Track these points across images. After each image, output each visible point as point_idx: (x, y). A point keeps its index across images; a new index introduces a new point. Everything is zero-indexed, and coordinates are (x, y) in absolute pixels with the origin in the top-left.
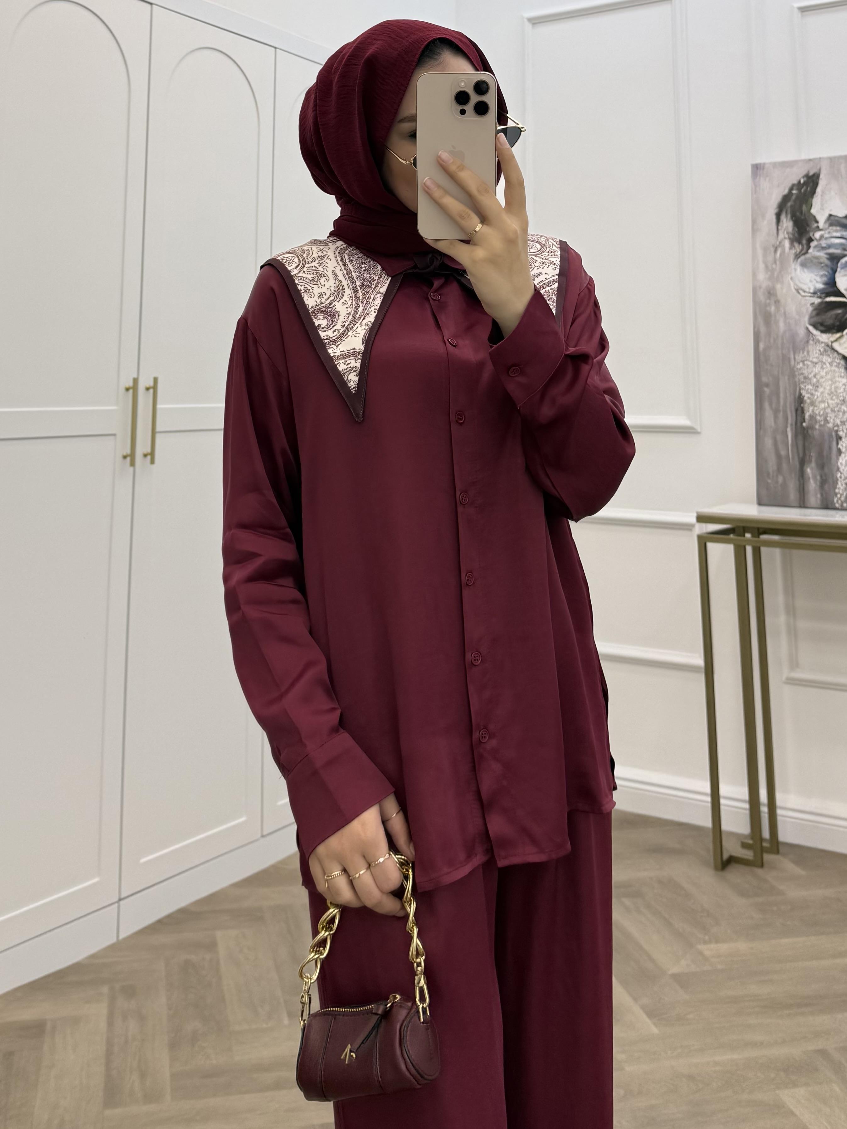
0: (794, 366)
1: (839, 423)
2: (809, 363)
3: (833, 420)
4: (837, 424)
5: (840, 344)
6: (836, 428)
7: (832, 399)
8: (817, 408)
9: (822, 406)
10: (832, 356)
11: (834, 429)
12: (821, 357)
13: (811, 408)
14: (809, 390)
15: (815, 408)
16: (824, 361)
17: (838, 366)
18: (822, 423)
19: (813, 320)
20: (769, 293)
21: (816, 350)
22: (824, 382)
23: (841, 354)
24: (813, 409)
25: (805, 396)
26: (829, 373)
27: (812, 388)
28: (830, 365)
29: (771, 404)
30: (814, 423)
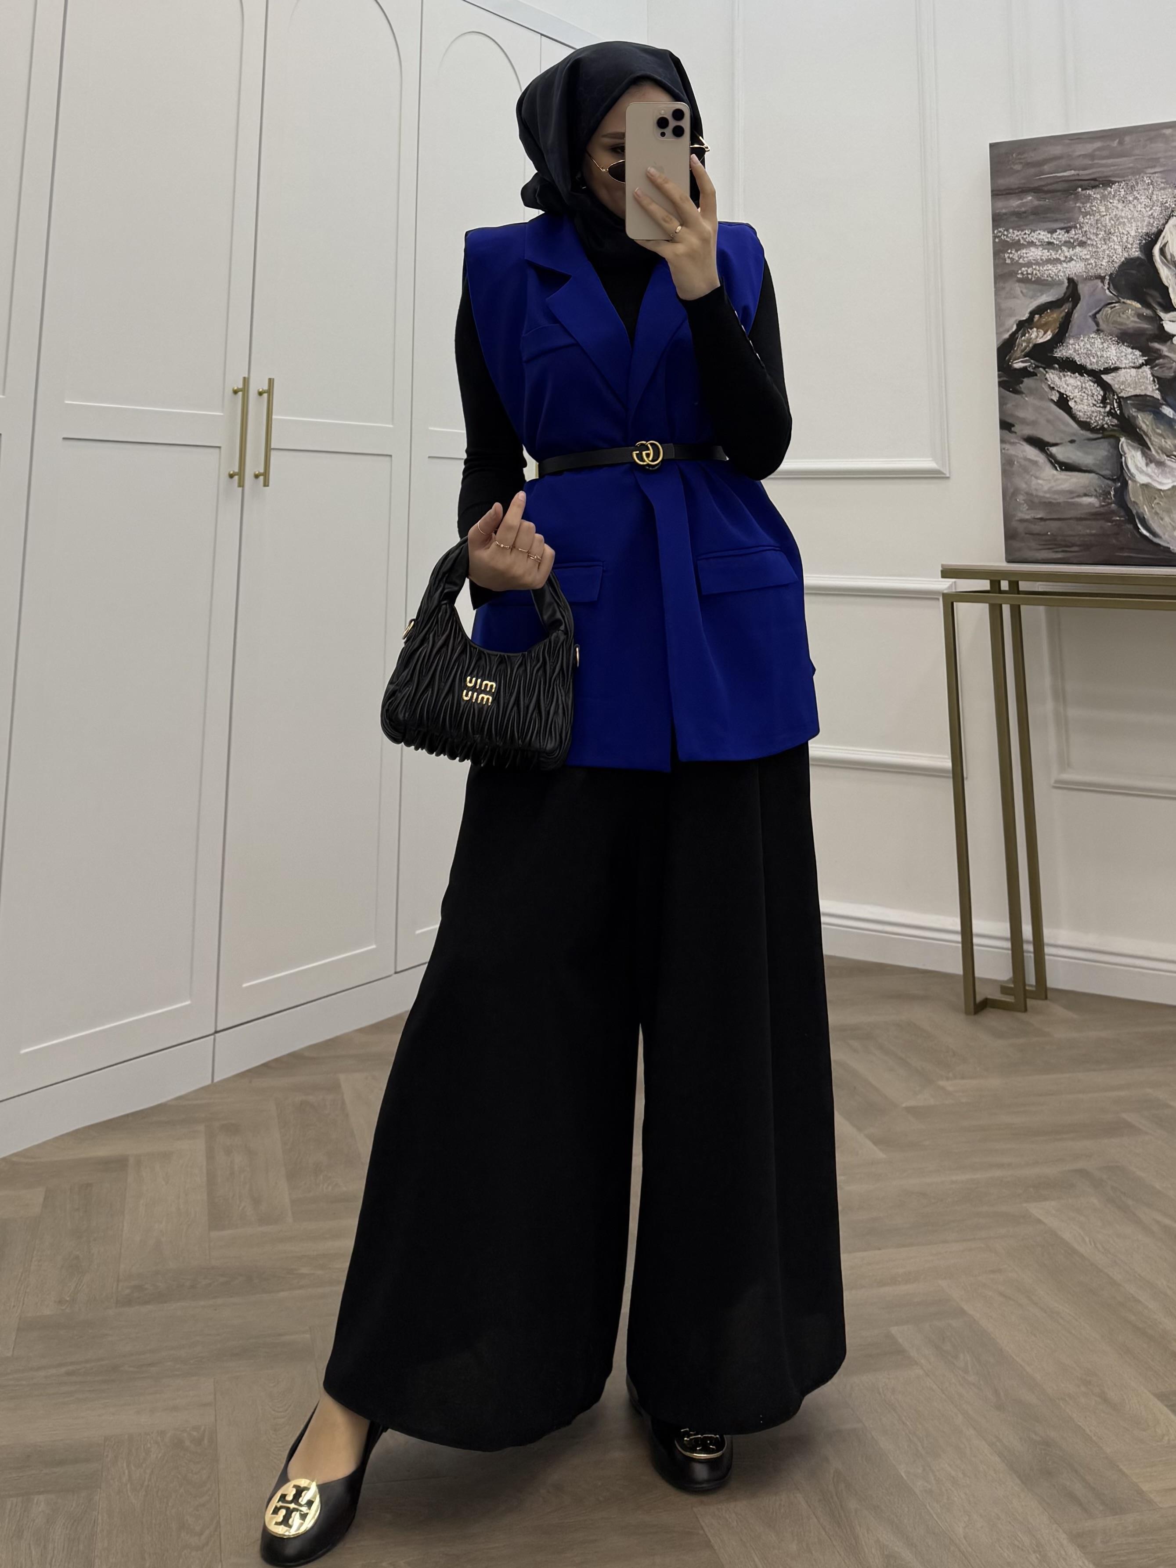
0: (1146, 174)
1: (1084, 230)
2: (1150, 191)
3: (1087, 223)
4: (1083, 228)
6: (1078, 225)
7: (1111, 219)
8: (1099, 204)
9: (1103, 209)
10: (1161, 218)
11: (1077, 224)
12: (1159, 204)
13: (1098, 196)
14: (1118, 193)
15: (1099, 202)
16: (1154, 208)
17: (1149, 225)
21: (1166, 198)
22: (1130, 209)
23: (1164, 228)
24: (1098, 199)
25: (1111, 188)
26: (1140, 214)
27: (1122, 196)
28: (1150, 216)
29: (1099, 149)
30: (1082, 200)
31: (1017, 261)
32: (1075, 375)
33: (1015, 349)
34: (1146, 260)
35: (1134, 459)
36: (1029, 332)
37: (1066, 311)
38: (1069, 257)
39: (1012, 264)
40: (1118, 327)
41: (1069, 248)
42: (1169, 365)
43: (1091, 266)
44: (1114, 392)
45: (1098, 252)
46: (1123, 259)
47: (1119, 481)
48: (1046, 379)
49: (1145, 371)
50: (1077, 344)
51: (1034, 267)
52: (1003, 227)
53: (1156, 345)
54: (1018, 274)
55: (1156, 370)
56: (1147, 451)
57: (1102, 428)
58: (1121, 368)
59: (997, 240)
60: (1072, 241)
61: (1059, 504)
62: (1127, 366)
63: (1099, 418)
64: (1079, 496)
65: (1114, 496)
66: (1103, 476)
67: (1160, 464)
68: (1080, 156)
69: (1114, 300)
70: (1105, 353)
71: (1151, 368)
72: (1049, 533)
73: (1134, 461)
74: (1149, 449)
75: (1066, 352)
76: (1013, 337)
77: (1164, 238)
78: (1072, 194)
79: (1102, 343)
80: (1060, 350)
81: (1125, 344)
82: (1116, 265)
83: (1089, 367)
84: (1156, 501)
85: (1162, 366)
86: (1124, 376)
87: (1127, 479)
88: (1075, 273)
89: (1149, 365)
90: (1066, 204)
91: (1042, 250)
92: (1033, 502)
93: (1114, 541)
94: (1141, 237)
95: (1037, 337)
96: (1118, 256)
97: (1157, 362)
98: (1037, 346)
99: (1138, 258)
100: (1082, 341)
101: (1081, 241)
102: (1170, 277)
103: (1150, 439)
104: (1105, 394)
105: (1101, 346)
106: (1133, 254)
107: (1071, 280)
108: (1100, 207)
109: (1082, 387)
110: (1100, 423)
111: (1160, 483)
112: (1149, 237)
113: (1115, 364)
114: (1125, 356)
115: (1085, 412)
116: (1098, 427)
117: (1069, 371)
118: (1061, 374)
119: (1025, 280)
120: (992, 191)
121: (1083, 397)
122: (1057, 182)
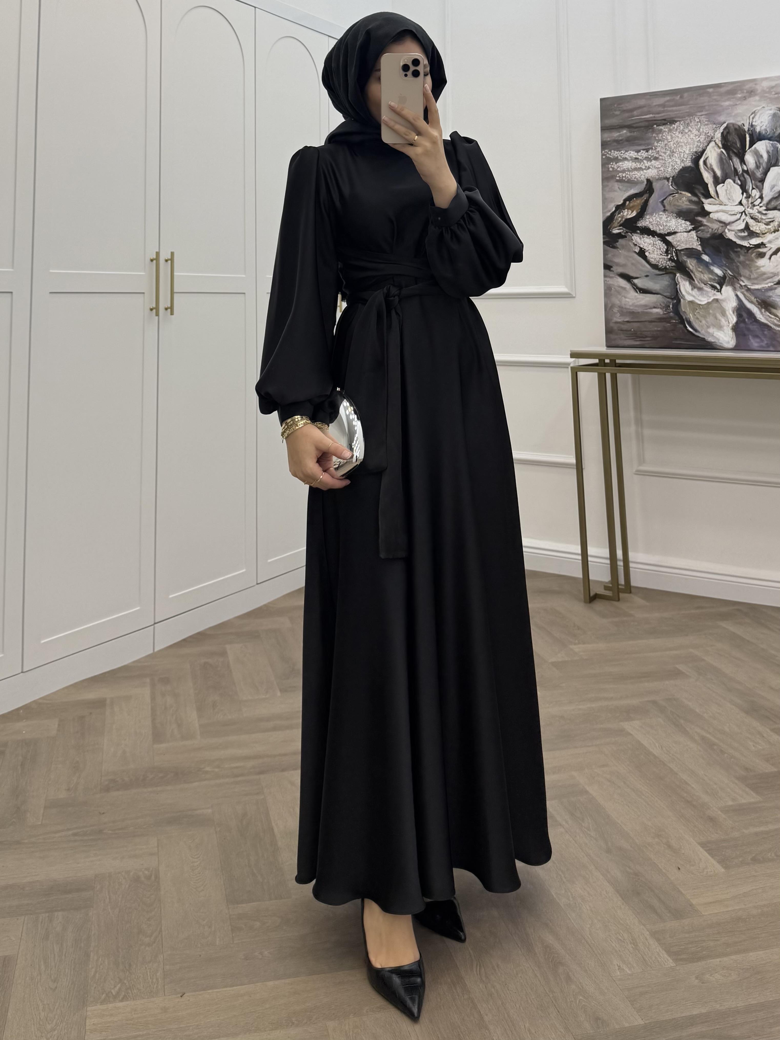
0: (696, 116)
1: (657, 150)
2: (699, 126)
3: (659, 146)
5: (714, 147)
6: (654, 148)
7: (674, 143)
10: (705, 143)
11: (654, 146)
12: (704, 134)
13: (667, 130)
14: (679, 128)
15: (667, 133)
16: (701, 136)
17: (697, 146)
18: (657, 138)
19: (731, 125)
20: (752, 91)
21: (708, 130)
22: (686, 138)
23: (706, 148)
24: (666, 131)
25: (675, 124)
26: (692, 140)
27: (681, 129)
28: (698, 141)
29: (668, 101)
30: (658, 132)
31: (617, 169)
32: (649, 237)
33: (614, 222)
34: (695, 168)
35: (684, 286)
36: (623, 212)
37: (645, 199)
38: (648, 166)
39: (613, 171)
40: (677, 208)
41: (648, 161)
42: (707, 230)
43: (661, 172)
44: (673, 247)
45: (665, 163)
46: (681, 167)
47: (675, 300)
48: (632, 239)
49: (693, 234)
50: (651, 219)
51: (627, 173)
52: (608, 149)
53: (700, 219)
54: (617, 177)
55: (700, 233)
56: (692, 281)
57: (665, 268)
58: (678, 232)
59: (604, 157)
60: (650, 157)
61: (639, 312)
62: (682, 231)
63: (664, 262)
64: (651, 308)
65: (672, 308)
66: (665, 296)
67: (700, 289)
68: (656, 105)
69: (674, 191)
70: (668, 223)
71: (696, 232)
72: (632, 330)
73: (685, 288)
74: (694, 280)
75: (645, 223)
76: (613, 215)
77: (706, 154)
78: (650, 129)
79: (667, 218)
80: (641, 222)
81: (681, 218)
82: (677, 171)
83: (658, 232)
84: (697, 311)
85: (703, 231)
86: (680, 237)
87: (680, 298)
88: (651, 176)
89: (695, 230)
90: (647, 135)
91: (632, 162)
92: (623, 311)
93: (672, 334)
94: (693, 154)
95: (627, 215)
96: (678, 166)
97: (700, 228)
98: (627, 220)
99: (690, 167)
100: (654, 216)
101: (655, 157)
102: (709, 178)
103: (694, 275)
104: (668, 248)
105: (666, 220)
106: (687, 164)
107: (648, 180)
108: (668, 136)
109: (653, 244)
110: (664, 265)
111: (700, 301)
112: (697, 154)
113: (675, 229)
114: (681, 225)
115: (655, 259)
116: (663, 268)
117: (646, 234)
118: (641, 236)
119: (621, 181)
120: (601, 127)
121: (654, 250)
122: (641, 122)
